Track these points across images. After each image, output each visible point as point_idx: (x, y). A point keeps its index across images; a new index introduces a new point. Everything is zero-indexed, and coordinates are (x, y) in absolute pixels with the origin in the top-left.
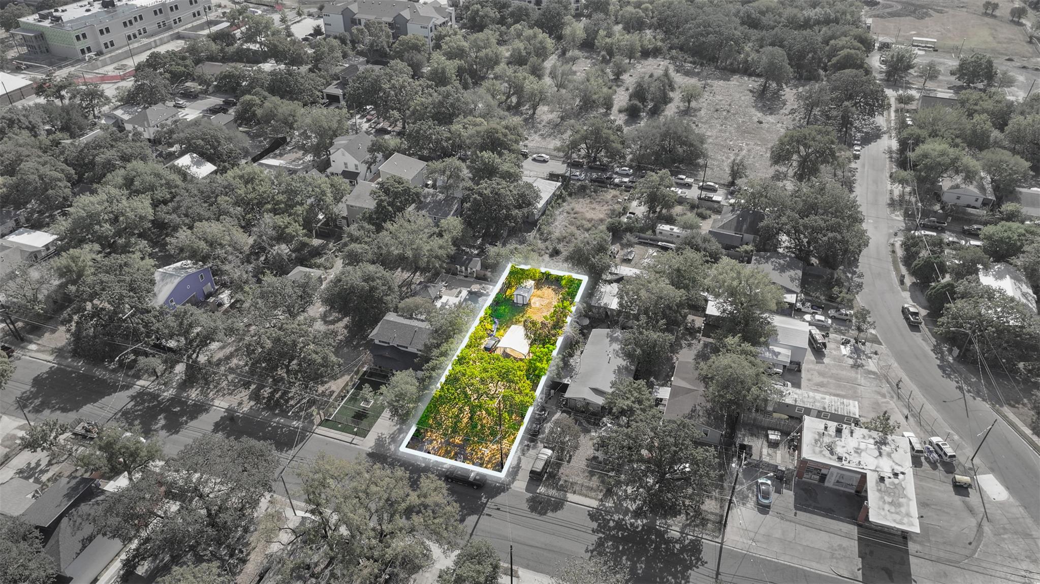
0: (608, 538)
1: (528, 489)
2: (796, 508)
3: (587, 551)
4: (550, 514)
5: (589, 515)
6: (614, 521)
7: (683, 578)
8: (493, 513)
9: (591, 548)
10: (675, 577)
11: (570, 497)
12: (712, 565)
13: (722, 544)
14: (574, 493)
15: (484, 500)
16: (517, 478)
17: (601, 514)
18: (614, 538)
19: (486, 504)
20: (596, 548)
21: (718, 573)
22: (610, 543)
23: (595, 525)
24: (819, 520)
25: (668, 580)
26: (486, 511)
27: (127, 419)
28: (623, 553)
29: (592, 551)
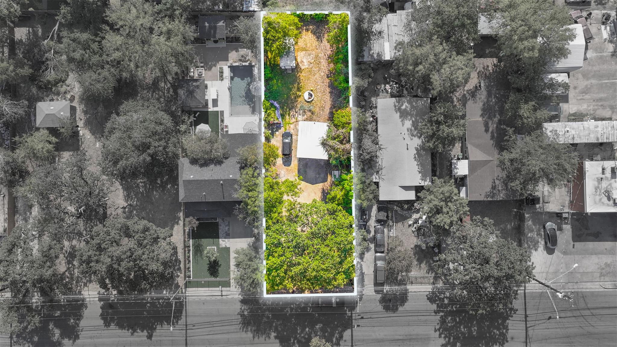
0: (446, 316)
1: (377, 292)
2: (574, 240)
3: (436, 331)
4: (400, 309)
5: (428, 299)
6: (447, 298)
7: (504, 329)
8: (361, 322)
9: (437, 327)
10: (498, 329)
11: (410, 287)
12: (521, 312)
13: (525, 290)
14: (412, 283)
15: (349, 313)
16: (365, 283)
17: (436, 296)
18: (451, 313)
19: (351, 316)
20: (441, 325)
21: (526, 316)
22: (450, 318)
23: (434, 307)
24: (591, 245)
25: (494, 333)
26: (355, 323)
27: (24, 339)
28: (460, 323)
29: (439, 330)
